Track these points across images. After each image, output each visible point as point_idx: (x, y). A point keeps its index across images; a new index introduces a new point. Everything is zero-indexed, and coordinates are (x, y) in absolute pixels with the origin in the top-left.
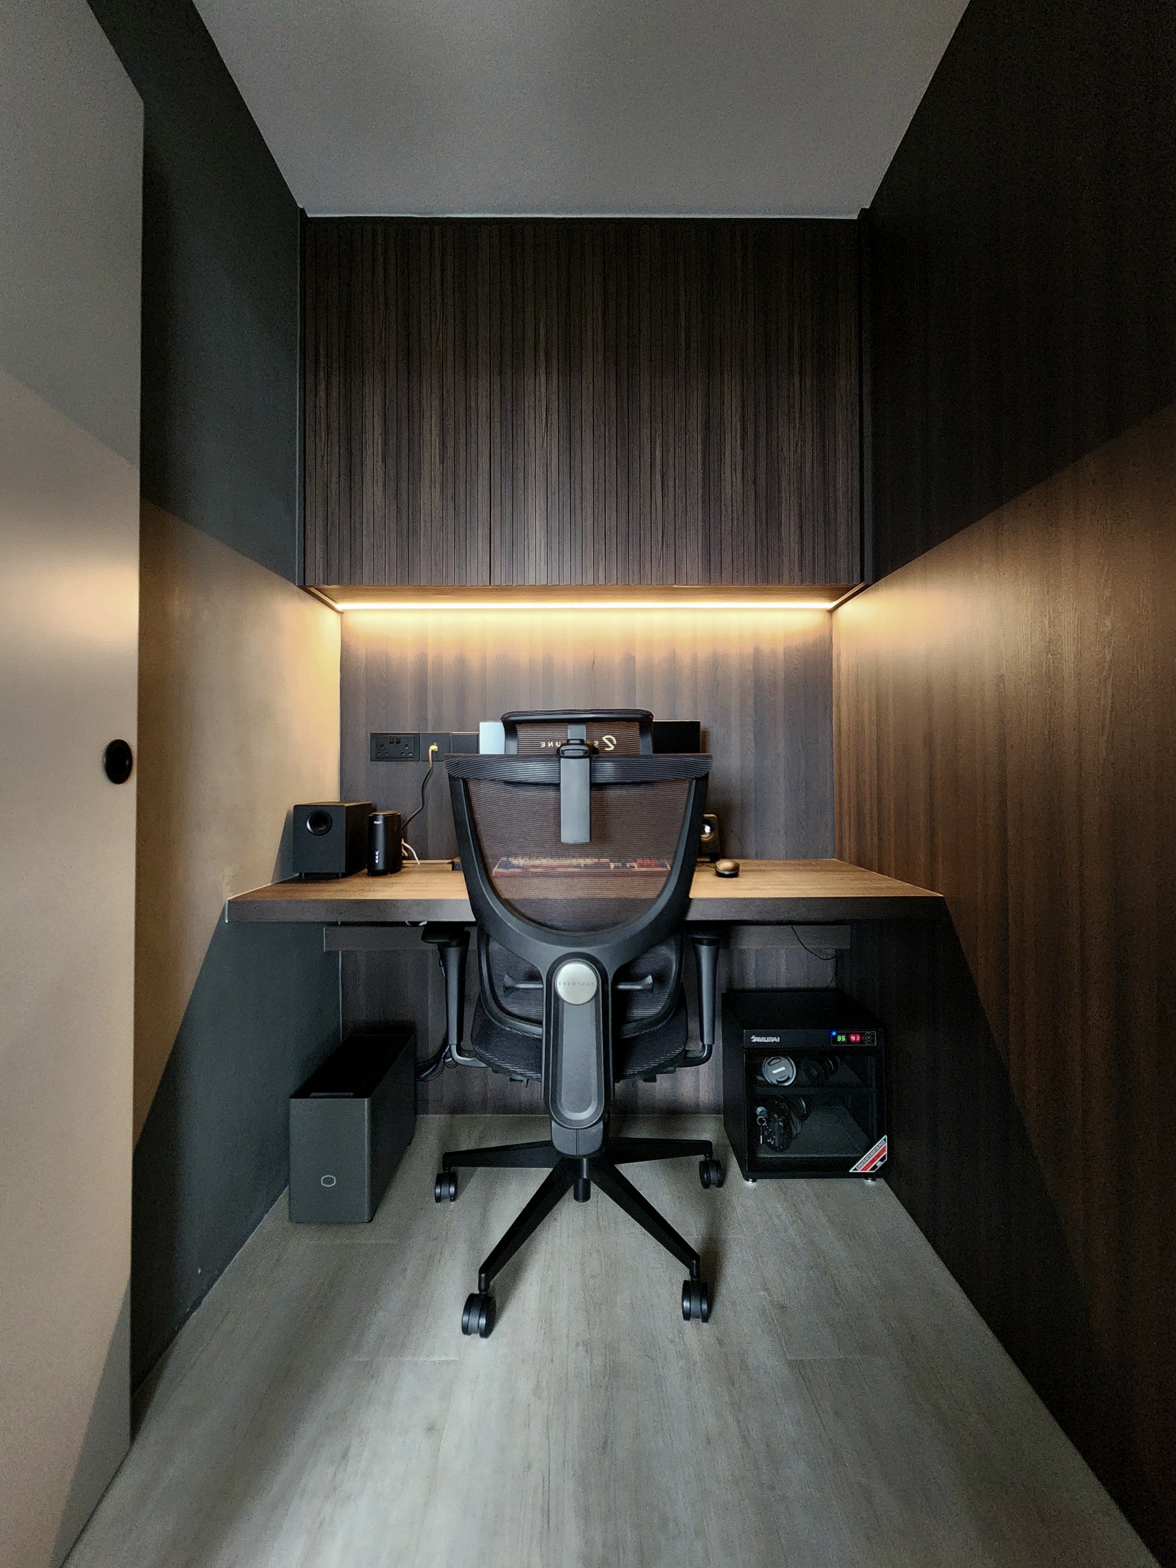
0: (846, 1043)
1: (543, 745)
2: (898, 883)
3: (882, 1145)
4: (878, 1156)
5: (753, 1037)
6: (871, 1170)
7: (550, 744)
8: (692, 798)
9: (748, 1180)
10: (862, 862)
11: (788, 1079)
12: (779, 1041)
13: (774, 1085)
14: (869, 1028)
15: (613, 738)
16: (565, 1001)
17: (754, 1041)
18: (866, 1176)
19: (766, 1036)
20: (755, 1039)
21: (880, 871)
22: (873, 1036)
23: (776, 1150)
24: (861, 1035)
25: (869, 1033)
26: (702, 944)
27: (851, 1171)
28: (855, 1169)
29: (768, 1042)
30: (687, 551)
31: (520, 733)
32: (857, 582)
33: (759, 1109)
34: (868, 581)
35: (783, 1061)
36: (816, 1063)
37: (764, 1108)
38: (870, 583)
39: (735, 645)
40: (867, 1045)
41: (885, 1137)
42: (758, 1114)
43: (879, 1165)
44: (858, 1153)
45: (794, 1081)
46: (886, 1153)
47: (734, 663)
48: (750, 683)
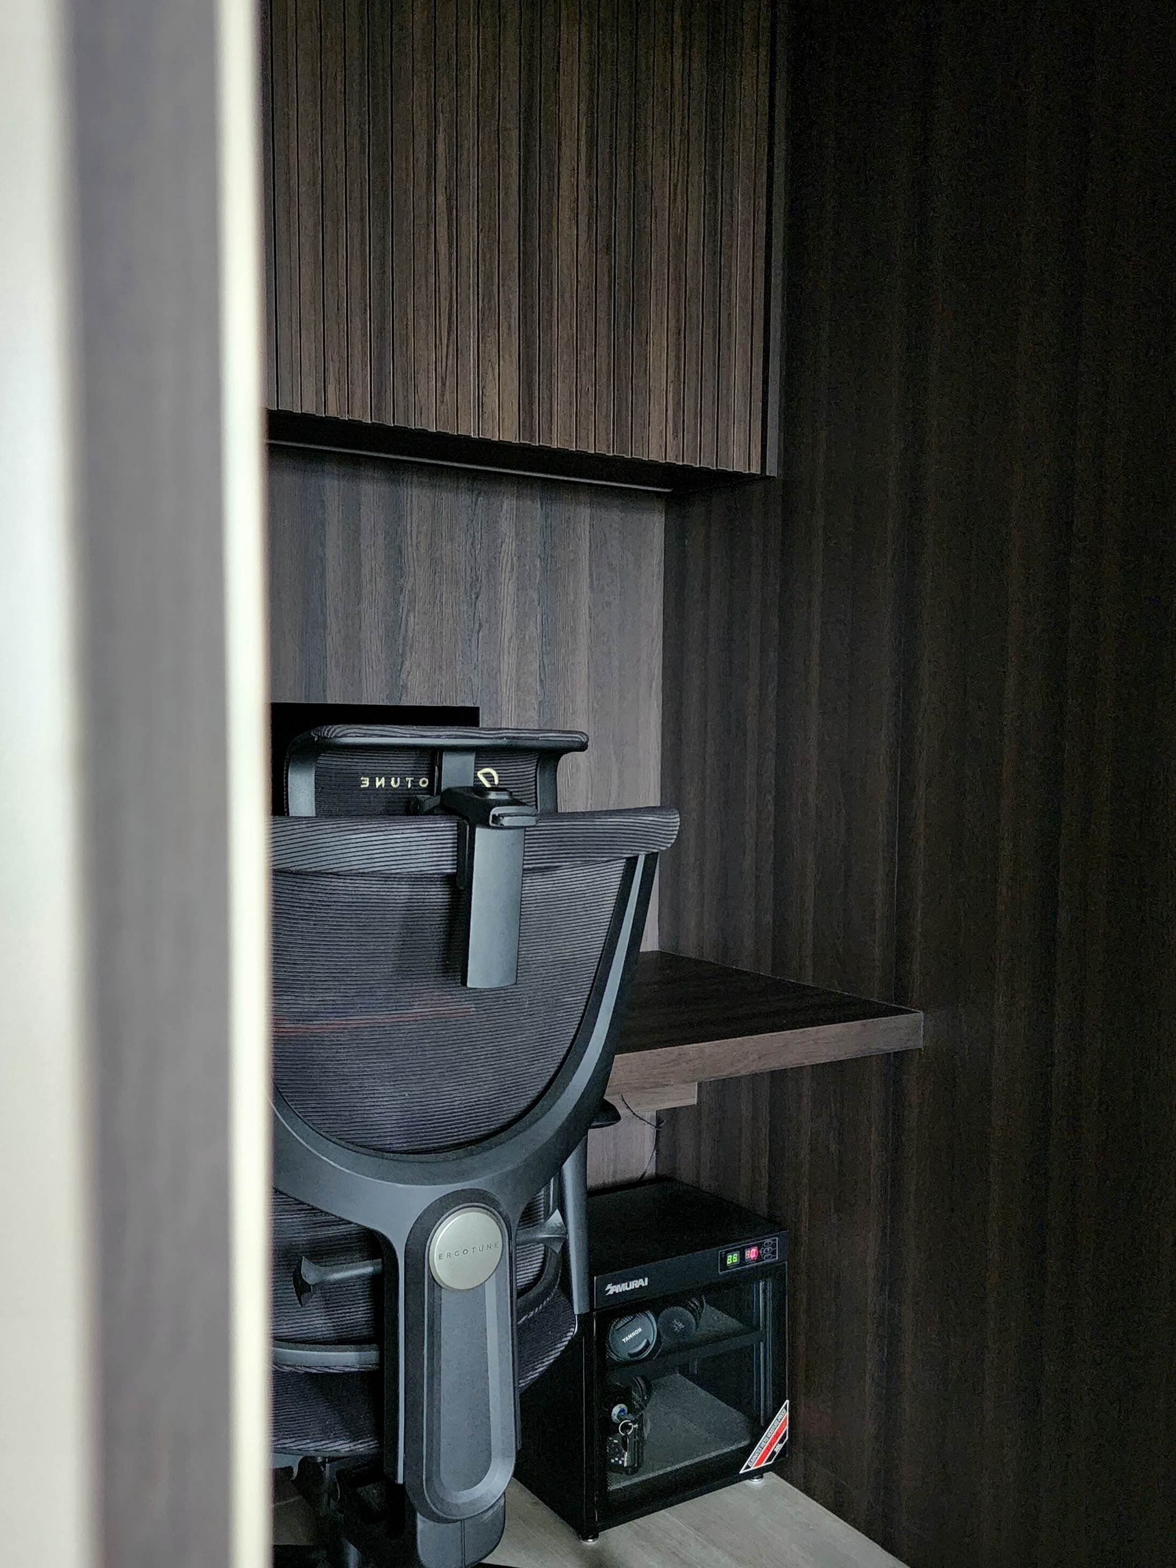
0: (757, 1261)
1: (366, 782)
3: (783, 1415)
4: (778, 1435)
5: (609, 1286)
6: (767, 1462)
7: (380, 782)
9: (586, 1539)
11: (646, 1346)
12: (646, 1284)
13: (627, 1364)
14: (766, 1234)
15: (494, 773)
16: (443, 1286)
17: (611, 1292)
18: (759, 1473)
19: (628, 1280)
20: (612, 1289)
22: (774, 1245)
23: (627, 1474)
24: (760, 1246)
25: (768, 1241)
27: (742, 1472)
28: (747, 1468)
29: (632, 1290)
30: (493, 369)
31: (323, 760)
32: (756, 469)
33: (616, 1410)
34: (772, 470)
35: (642, 1319)
36: (681, 1309)
37: (623, 1406)
38: (774, 474)
39: (509, 546)
40: (768, 1261)
41: (787, 1402)
42: (615, 1418)
43: (778, 1448)
44: (745, 1440)
45: (654, 1351)
46: (787, 1427)
47: (508, 588)
48: (534, 631)
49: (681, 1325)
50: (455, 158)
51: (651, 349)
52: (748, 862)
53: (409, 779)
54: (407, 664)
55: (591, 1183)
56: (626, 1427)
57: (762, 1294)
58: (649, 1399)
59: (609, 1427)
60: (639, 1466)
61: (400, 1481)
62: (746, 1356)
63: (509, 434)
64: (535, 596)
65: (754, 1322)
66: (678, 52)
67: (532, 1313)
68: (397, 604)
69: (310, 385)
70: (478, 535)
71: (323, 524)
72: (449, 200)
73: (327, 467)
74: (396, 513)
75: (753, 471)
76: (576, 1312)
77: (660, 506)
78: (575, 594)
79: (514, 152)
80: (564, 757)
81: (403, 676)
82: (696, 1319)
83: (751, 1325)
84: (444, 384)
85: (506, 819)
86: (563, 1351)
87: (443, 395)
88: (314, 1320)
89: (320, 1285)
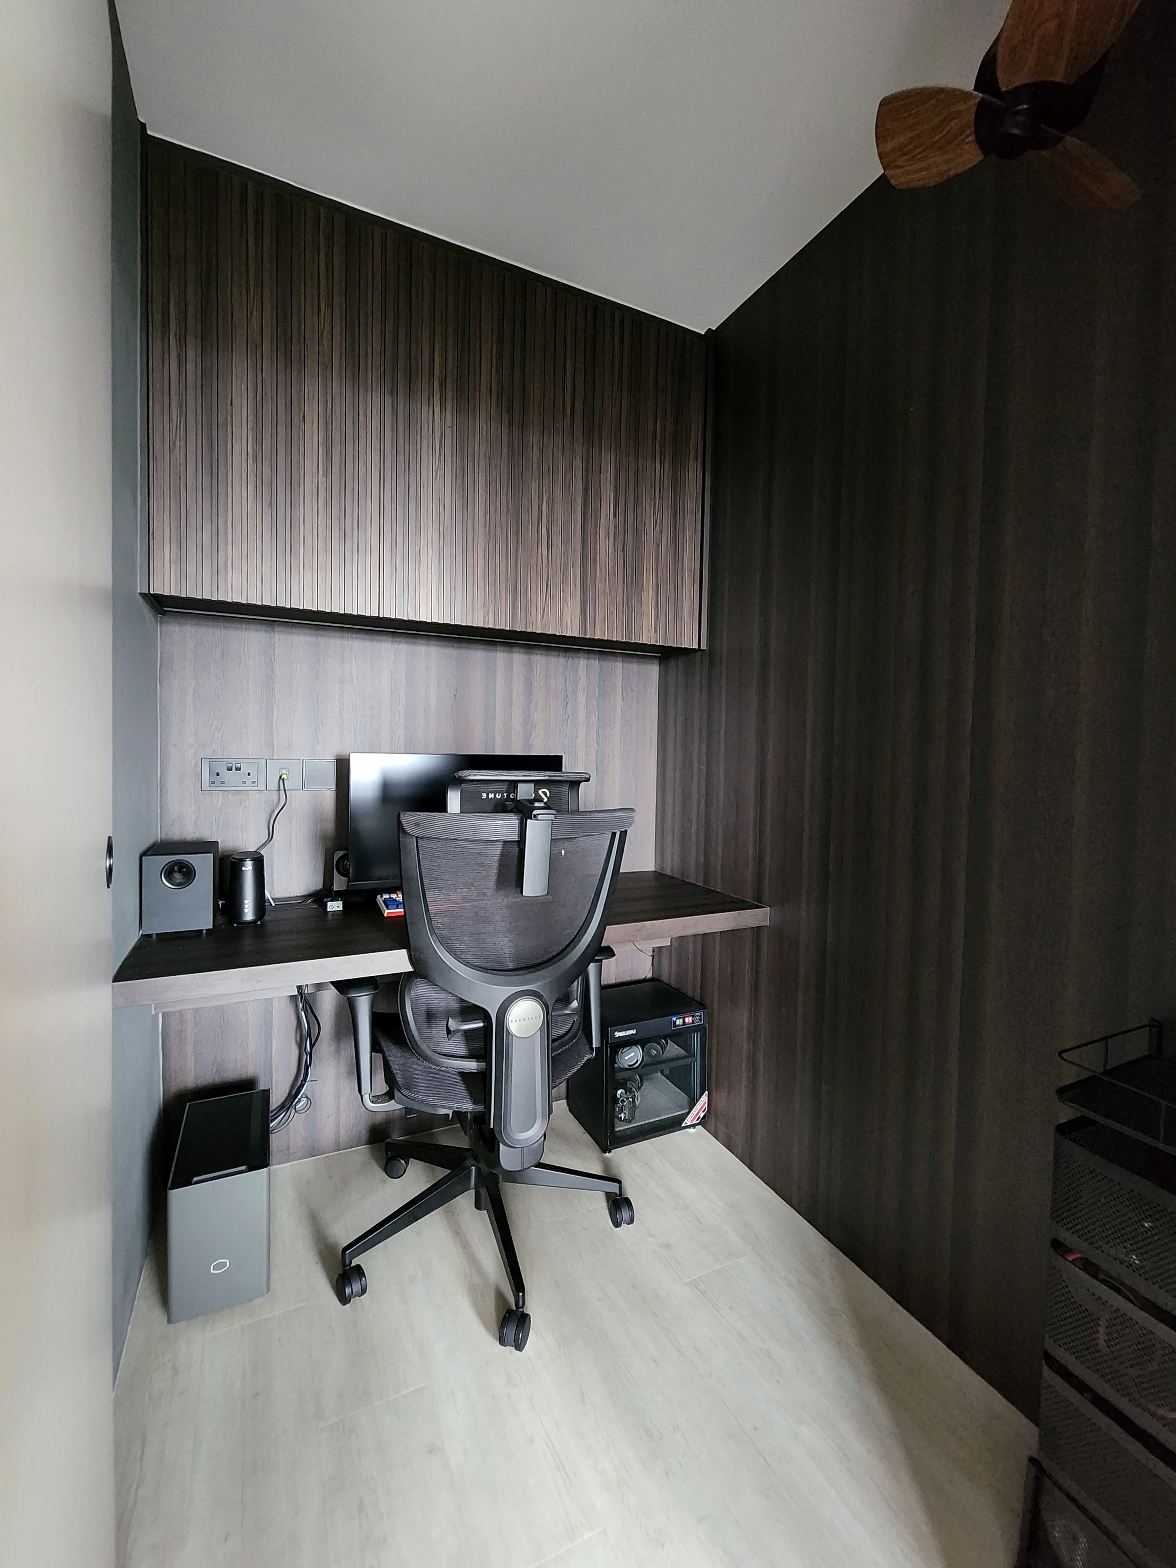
0: (692, 1023)
1: (484, 796)
3: (705, 1098)
4: (702, 1108)
5: (616, 1033)
6: (696, 1121)
7: (491, 796)
8: (615, 846)
9: (605, 1153)
11: (637, 1061)
12: (635, 1032)
13: (627, 1069)
14: (696, 1011)
15: (547, 793)
16: (514, 1034)
17: (617, 1036)
18: (693, 1126)
19: (625, 1030)
20: (617, 1034)
22: (700, 1016)
23: (626, 1123)
24: (693, 1016)
25: (698, 1014)
27: (683, 1125)
28: (686, 1123)
29: (628, 1035)
30: (568, 604)
31: (463, 786)
32: (695, 646)
33: (619, 1092)
34: (704, 647)
35: (634, 1048)
36: (655, 1044)
37: (623, 1090)
38: (705, 648)
39: (582, 682)
40: (697, 1024)
41: (707, 1092)
42: (618, 1096)
43: (702, 1115)
44: (686, 1109)
45: (641, 1063)
46: (706, 1105)
47: (582, 699)
48: (594, 718)
49: (655, 1052)
50: (551, 513)
51: (644, 594)
52: (694, 829)
53: (505, 794)
54: (533, 735)
55: (604, 982)
56: (623, 1101)
57: (696, 1038)
58: (642, 1086)
59: (615, 1100)
60: (633, 1119)
61: (492, 1126)
62: (688, 1069)
63: (576, 634)
64: (595, 704)
65: (692, 1052)
66: (658, 460)
67: (564, 1048)
68: (529, 708)
69: (480, 613)
70: (568, 676)
71: (495, 672)
72: (548, 531)
73: (498, 648)
74: (529, 667)
75: (694, 647)
76: (594, 1046)
77: (656, 662)
78: (614, 702)
79: (579, 509)
80: (582, 784)
81: (531, 740)
82: (662, 1049)
83: (690, 1054)
84: (544, 611)
85: (540, 816)
86: (582, 1066)
87: (543, 617)
88: (458, 1046)
89: (458, 1031)
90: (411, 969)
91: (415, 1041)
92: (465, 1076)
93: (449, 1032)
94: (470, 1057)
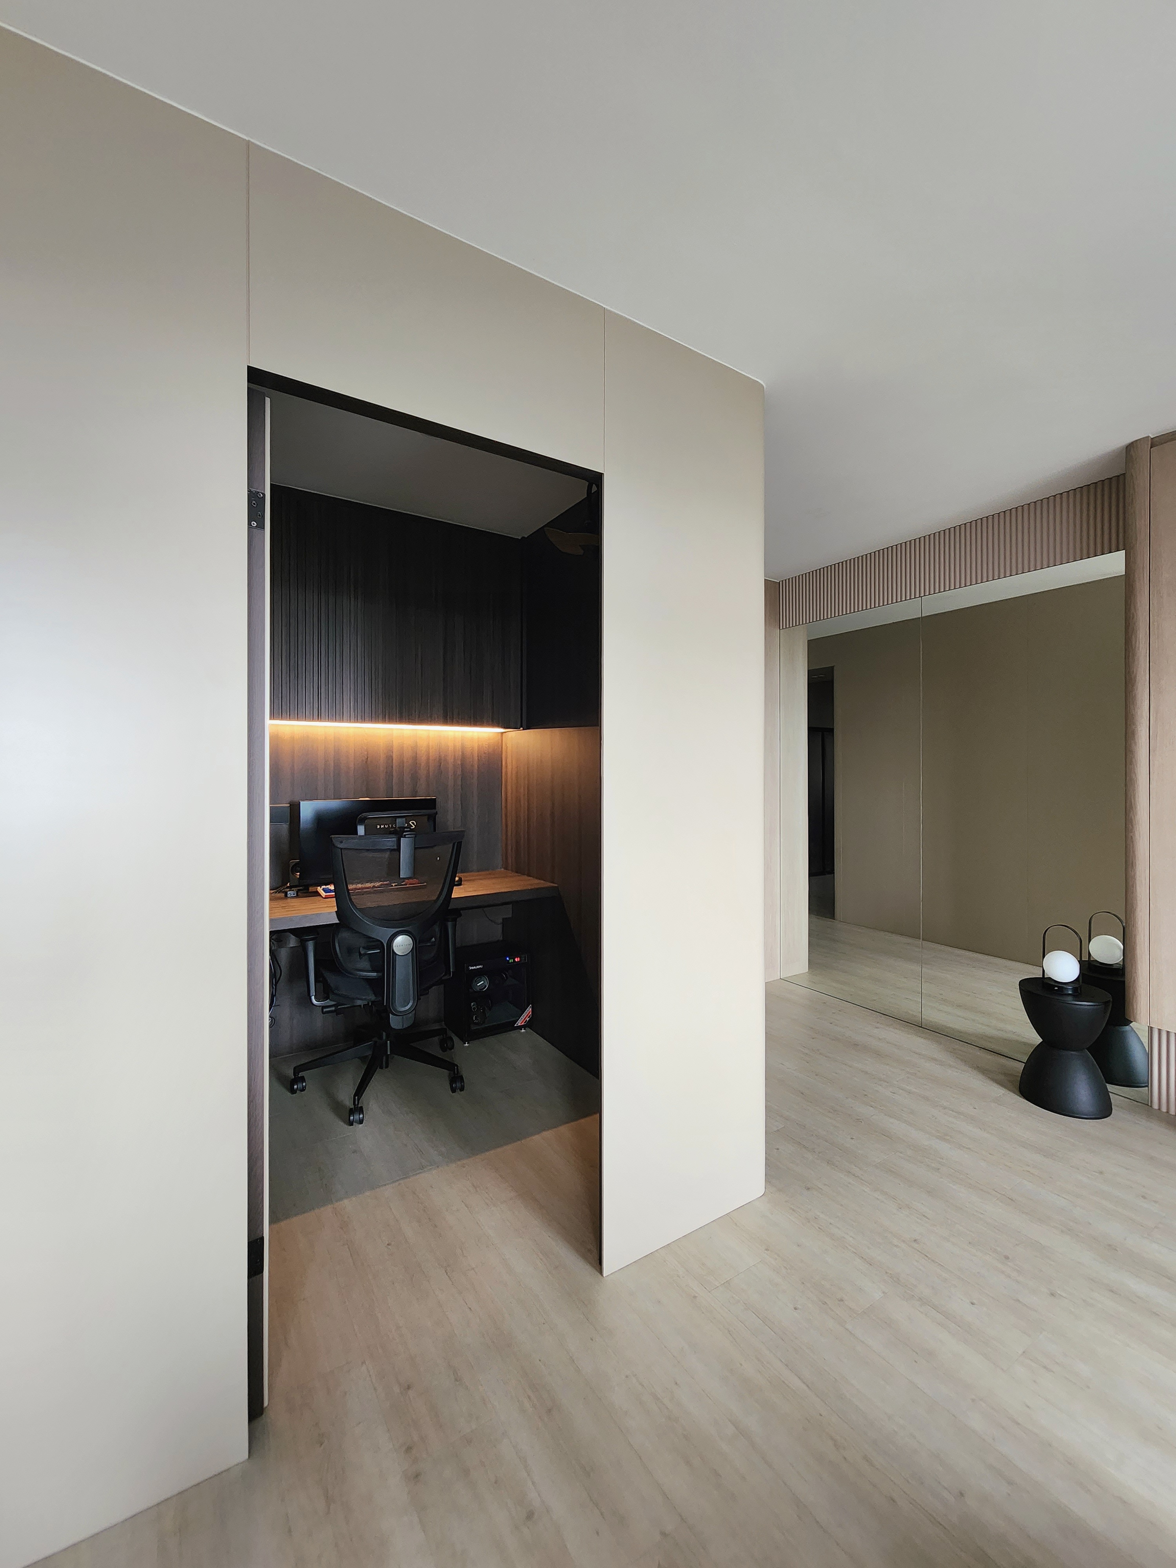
0: (520, 962)
1: (378, 827)
2: (537, 881)
3: (529, 1010)
4: (527, 1016)
6: (523, 1023)
7: (382, 826)
8: (455, 850)
9: (464, 1043)
10: (519, 870)
11: (486, 986)
12: (482, 968)
13: (478, 992)
14: (524, 953)
15: (414, 822)
16: (396, 954)
18: (522, 1026)
19: (475, 966)
20: (471, 968)
21: (529, 875)
22: (525, 957)
23: (479, 1025)
24: (520, 957)
25: (523, 955)
26: (448, 921)
27: (515, 1026)
28: (517, 1025)
29: (477, 969)
31: (367, 821)
33: (473, 1004)
35: (482, 978)
36: (497, 976)
37: (475, 1003)
40: (523, 962)
41: (531, 1005)
42: (472, 1006)
43: (528, 1020)
44: (516, 1017)
45: (487, 989)
46: (531, 1013)
48: (459, 773)
49: (496, 981)
57: (524, 971)
60: (482, 1023)
61: (385, 1004)
78: (473, 762)
83: (521, 982)
85: (408, 835)
88: (364, 964)
89: (365, 954)
90: (338, 922)
91: (341, 962)
92: (368, 980)
93: (360, 954)
94: (373, 971)
